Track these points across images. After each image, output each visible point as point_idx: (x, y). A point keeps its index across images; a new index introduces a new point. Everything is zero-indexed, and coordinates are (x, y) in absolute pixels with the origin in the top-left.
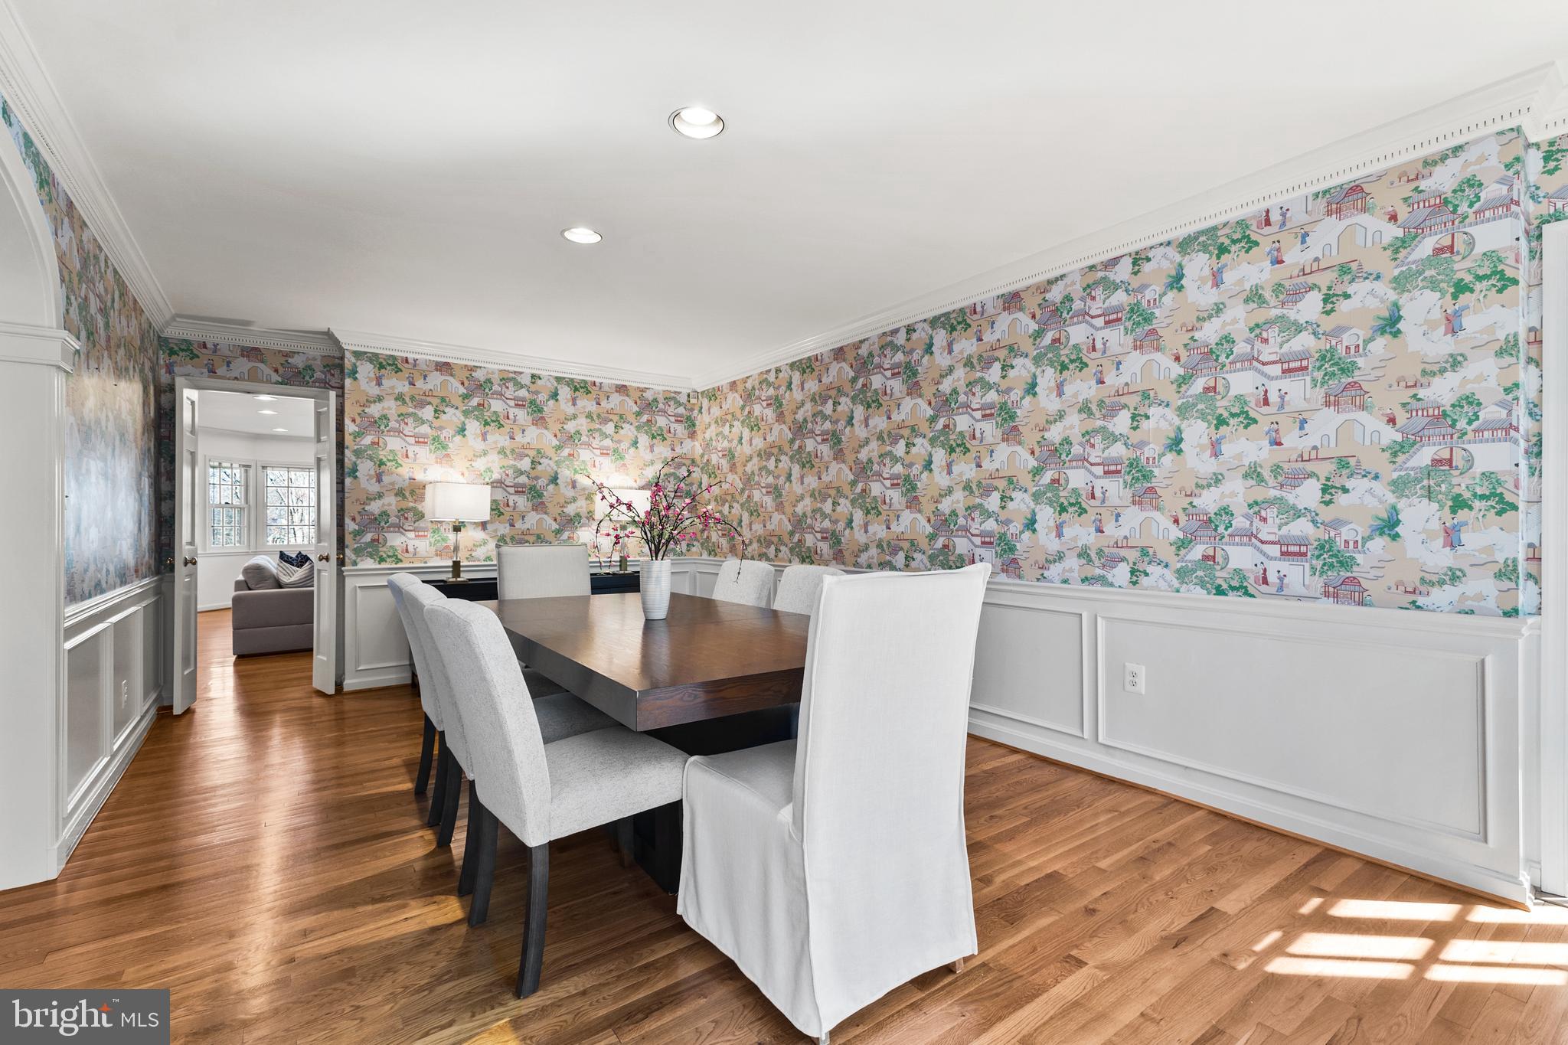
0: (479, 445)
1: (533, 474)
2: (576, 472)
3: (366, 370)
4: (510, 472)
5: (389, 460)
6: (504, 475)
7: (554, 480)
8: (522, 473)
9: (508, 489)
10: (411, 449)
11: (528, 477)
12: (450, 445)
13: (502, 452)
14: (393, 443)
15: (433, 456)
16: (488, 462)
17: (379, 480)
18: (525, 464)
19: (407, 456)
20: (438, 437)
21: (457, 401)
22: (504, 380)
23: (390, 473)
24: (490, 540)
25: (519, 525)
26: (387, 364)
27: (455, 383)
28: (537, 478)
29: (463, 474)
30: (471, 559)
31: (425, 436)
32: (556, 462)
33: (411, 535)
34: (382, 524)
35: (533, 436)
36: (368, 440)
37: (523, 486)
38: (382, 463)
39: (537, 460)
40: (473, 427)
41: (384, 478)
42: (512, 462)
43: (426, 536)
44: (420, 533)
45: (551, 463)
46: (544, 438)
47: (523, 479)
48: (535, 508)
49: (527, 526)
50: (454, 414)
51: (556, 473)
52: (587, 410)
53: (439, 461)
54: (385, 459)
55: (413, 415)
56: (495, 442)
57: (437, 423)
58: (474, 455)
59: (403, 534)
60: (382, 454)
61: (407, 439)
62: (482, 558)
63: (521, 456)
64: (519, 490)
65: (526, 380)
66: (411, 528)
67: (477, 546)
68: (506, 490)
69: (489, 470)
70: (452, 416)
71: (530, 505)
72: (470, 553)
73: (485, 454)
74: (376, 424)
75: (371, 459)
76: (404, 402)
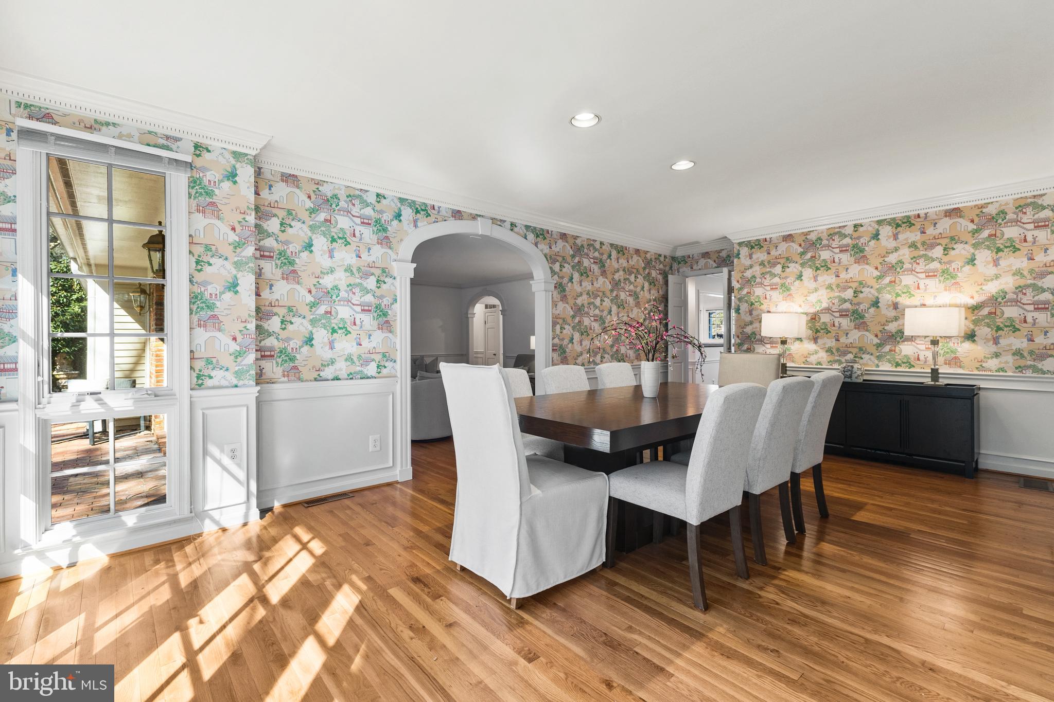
0: (813, 285)
1: (855, 301)
2: (898, 295)
3: (744, 251)
4: (836, 301)
5: (756, 302)
6: (831, 304)
7: (876, 304)
8: (845, 301)
9: (834, 314)
10: (768, 293)
11: (851, 303)
12: (792, 288)
13: (830, 287)
14: (758, 291)
15: (781, 296)
16: (818, 296)
17: (751, 314)
18: (849, 294)
19: (766, 298)
20: (784, 283)
21: (797, 258)
22: (831, 236)
23: (756, 309)
24: (820, 350)
25: (843, 340)
26: (754, 245)
27: (795, 246)
28: (859, 304)
29: (800, 306)
30: (806, 363)
31: (776, 284)
32: (877, 289)
33: (768, 346)
34: (753, 339)
35: (855, 271)
36: (745, 292)
37: (847, 310)
38: (752, 304)
39: (859, 289)
40: (808, 273)
41: (754, 312)
42: (838, 294)
43: (777, 347)
44: (774, 345)
45: (873, 291)
46: (866, 272)
47: (847, 305)
48: (857, 327)
49: (850, 340)
50: (795, 267)
51: (878, 298)
52: (910, 241)
53: (785, 299)
54: (754, 301)
55: (770, 272)
56: (824, 281)
57: (783, 275)
58: (809, 292)
59: (763, 345)
60: (753, 299)
61: (766, 287)
62: (814, 362)
63: (845, 289)
64: (843, 314)
65: (849, 230)
66: (768, 342)
67: (811, 354)
68: (832, 315)
69: (820, 301)
70: (794, 268)
71: (853, 324)
72: (805, 359)
73: (816, 290)
74: (748, 282)
75: (747, 302)
76: (764, 266)
